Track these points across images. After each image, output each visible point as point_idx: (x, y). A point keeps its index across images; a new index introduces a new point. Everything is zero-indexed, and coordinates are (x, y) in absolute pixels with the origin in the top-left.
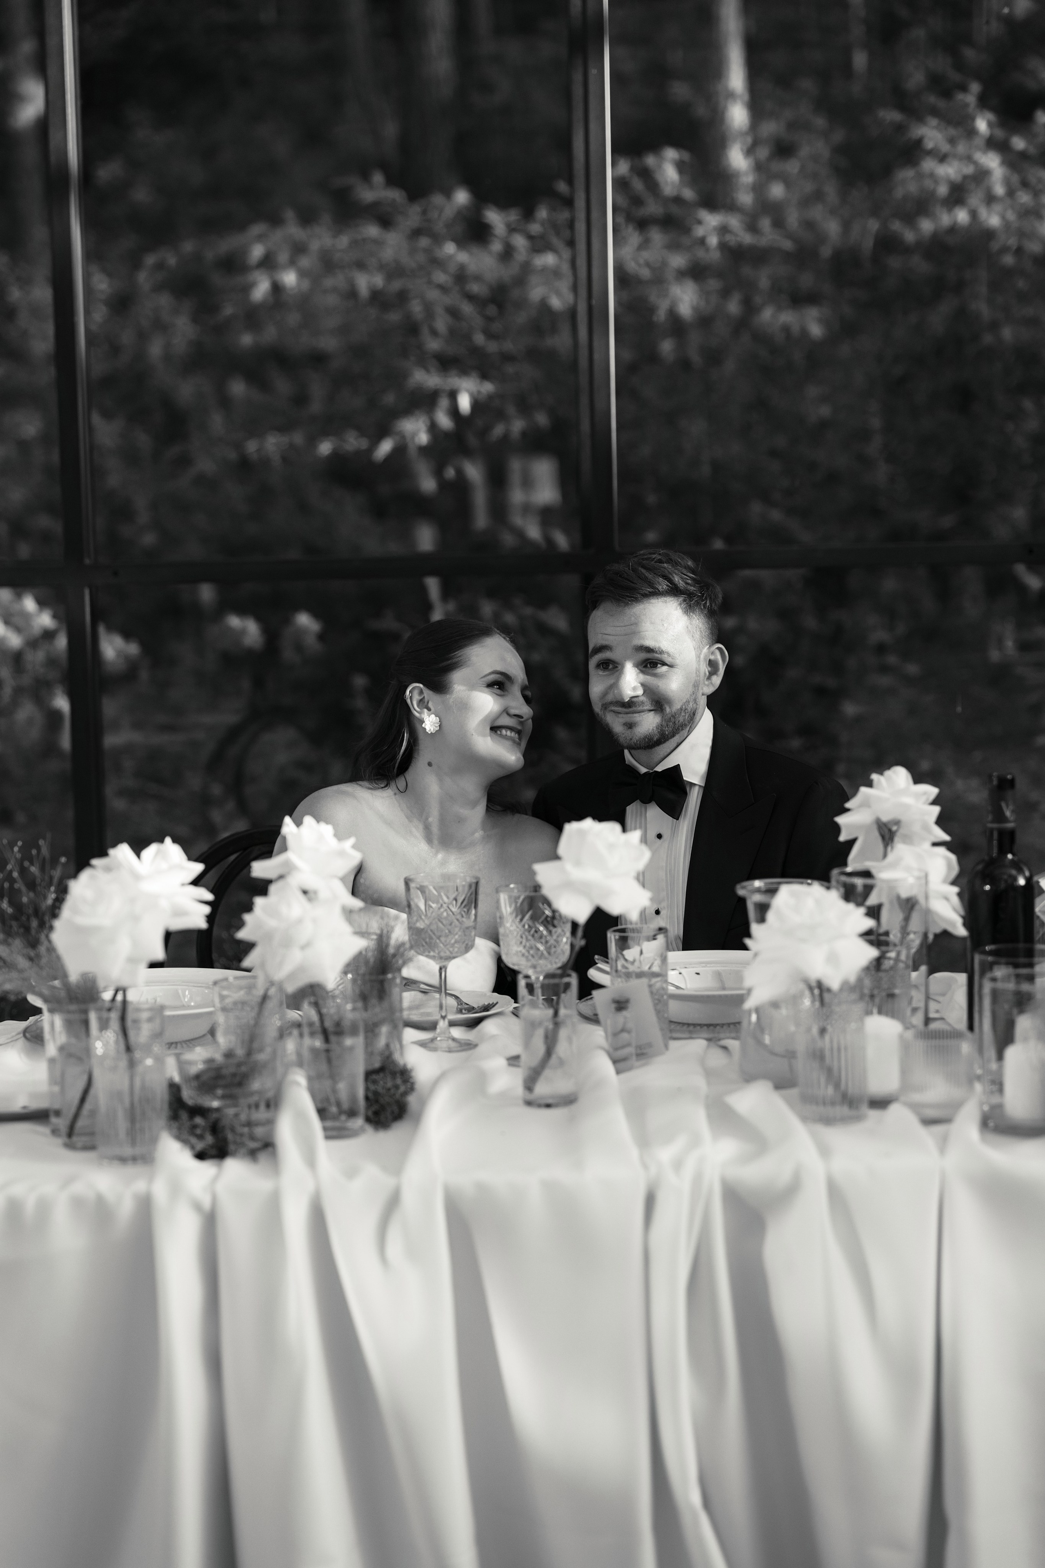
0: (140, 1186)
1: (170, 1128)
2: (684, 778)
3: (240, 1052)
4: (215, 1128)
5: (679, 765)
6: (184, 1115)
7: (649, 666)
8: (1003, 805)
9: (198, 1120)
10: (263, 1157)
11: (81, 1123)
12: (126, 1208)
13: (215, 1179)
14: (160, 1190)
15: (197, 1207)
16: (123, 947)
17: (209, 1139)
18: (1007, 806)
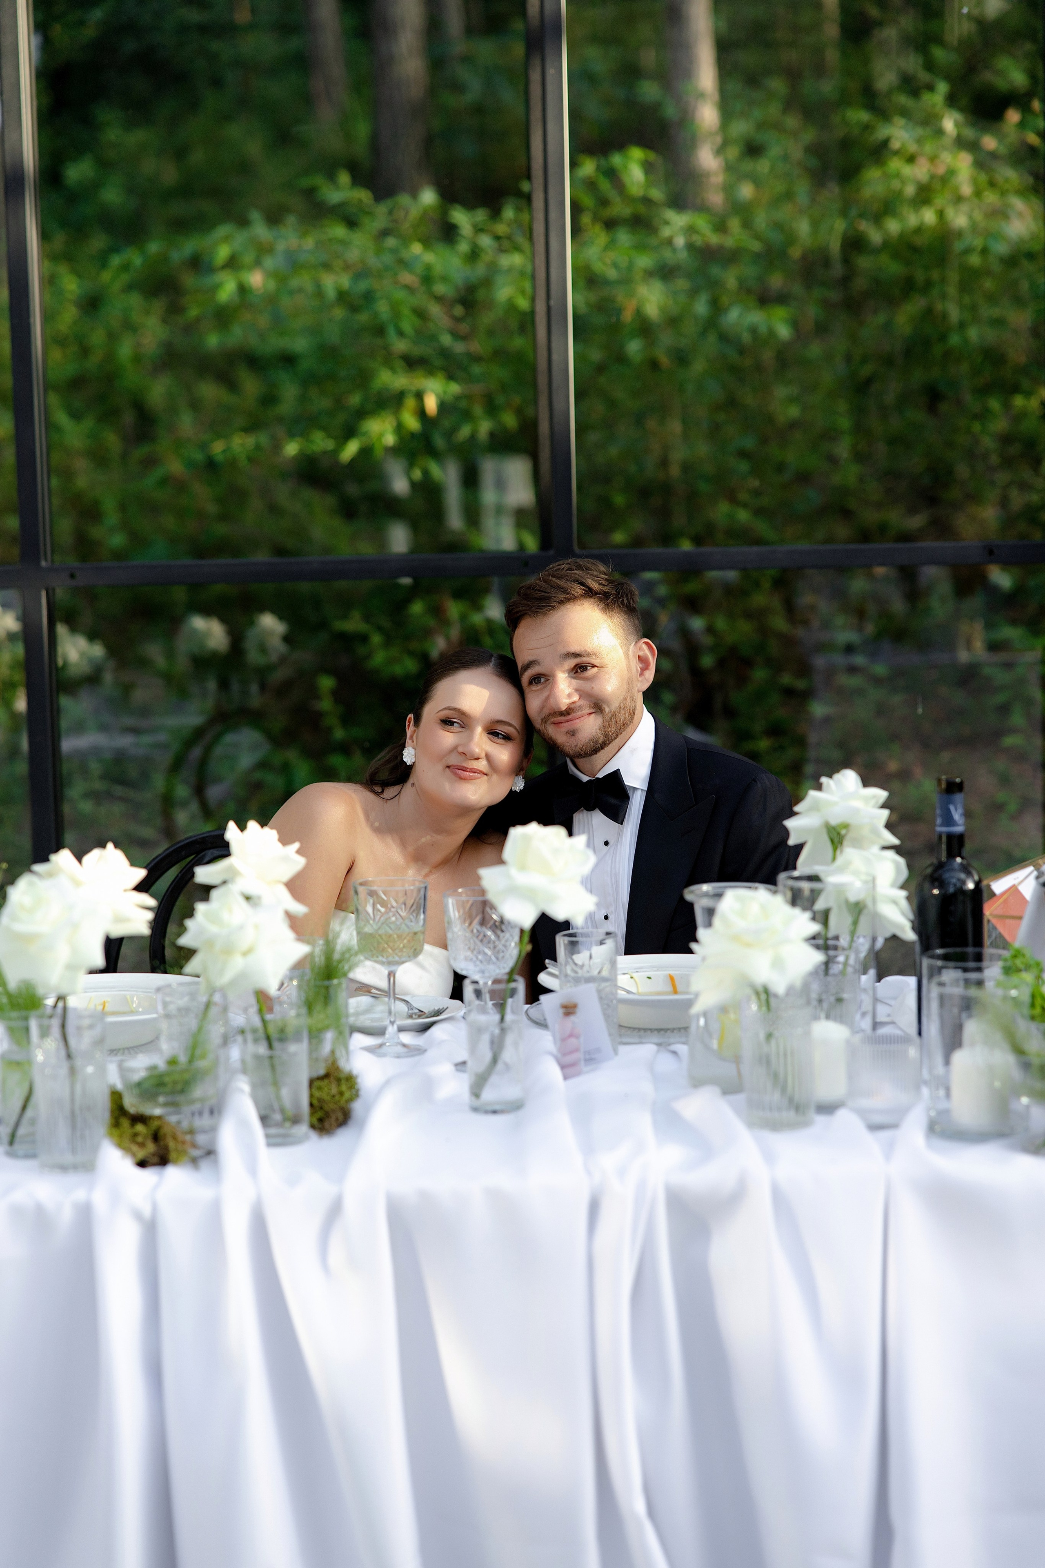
0: (80, 1195)
1: (111, 1135)
2: (626, 783)
3: (183, 1059)
4: (156, 1137)
5: (618, 770)
6: (125, 1123)
7: (579, 671)
8: (952, 808)
9: (140, 1128)
10: (204, 1164)
11: (21, 1131)
12: (66, 1216)
13: (156, 1187)
14: (99, 1199)
15: (138, 1216)
16: (62, 954)
17: (151, 1147)
18: (956, 809)
